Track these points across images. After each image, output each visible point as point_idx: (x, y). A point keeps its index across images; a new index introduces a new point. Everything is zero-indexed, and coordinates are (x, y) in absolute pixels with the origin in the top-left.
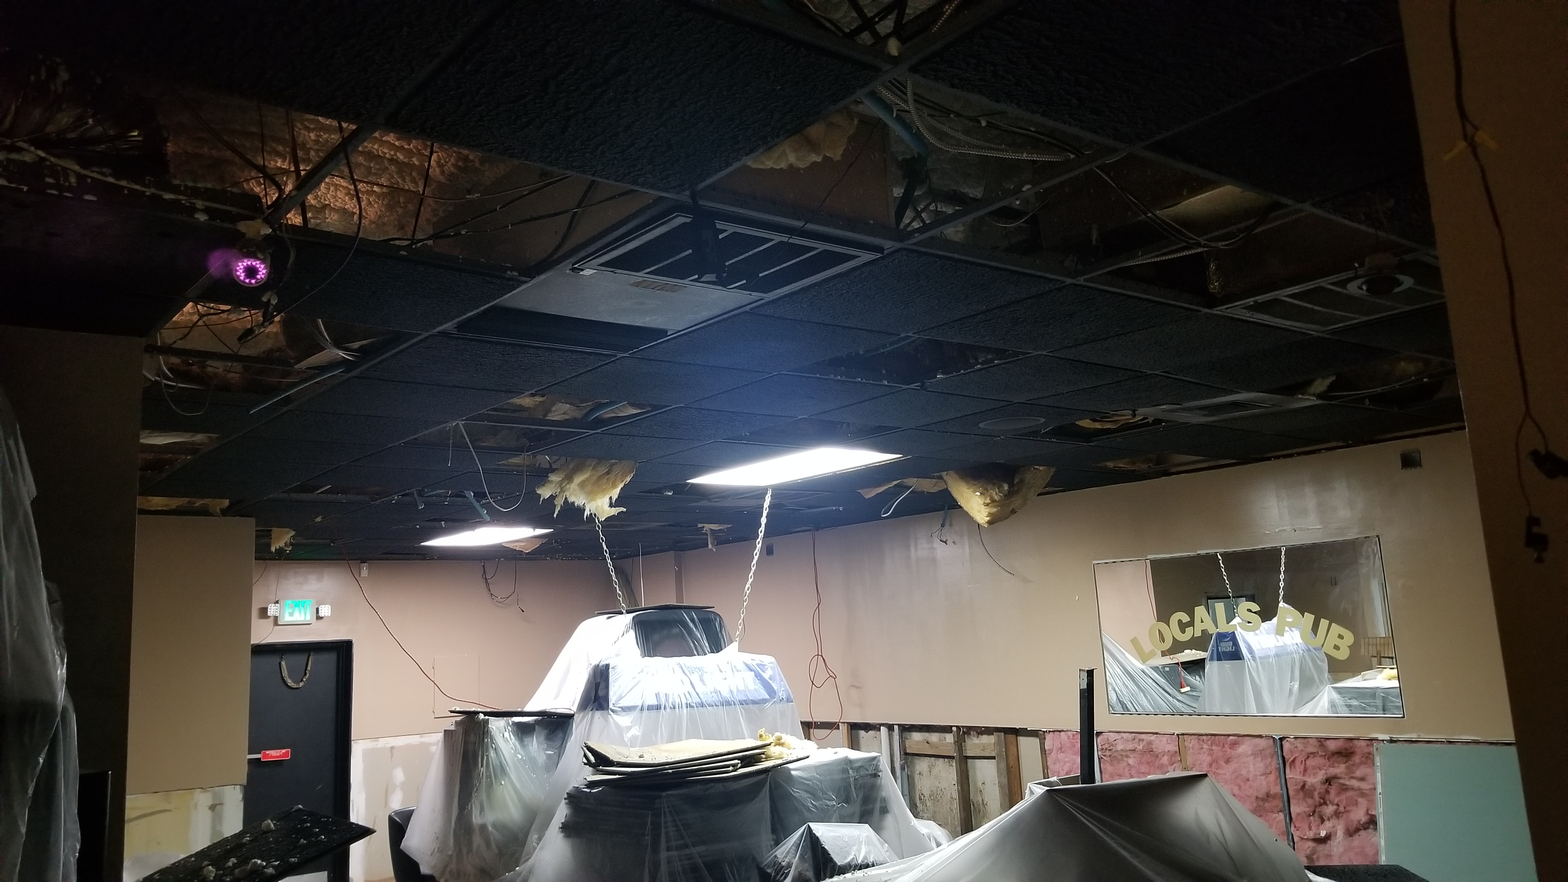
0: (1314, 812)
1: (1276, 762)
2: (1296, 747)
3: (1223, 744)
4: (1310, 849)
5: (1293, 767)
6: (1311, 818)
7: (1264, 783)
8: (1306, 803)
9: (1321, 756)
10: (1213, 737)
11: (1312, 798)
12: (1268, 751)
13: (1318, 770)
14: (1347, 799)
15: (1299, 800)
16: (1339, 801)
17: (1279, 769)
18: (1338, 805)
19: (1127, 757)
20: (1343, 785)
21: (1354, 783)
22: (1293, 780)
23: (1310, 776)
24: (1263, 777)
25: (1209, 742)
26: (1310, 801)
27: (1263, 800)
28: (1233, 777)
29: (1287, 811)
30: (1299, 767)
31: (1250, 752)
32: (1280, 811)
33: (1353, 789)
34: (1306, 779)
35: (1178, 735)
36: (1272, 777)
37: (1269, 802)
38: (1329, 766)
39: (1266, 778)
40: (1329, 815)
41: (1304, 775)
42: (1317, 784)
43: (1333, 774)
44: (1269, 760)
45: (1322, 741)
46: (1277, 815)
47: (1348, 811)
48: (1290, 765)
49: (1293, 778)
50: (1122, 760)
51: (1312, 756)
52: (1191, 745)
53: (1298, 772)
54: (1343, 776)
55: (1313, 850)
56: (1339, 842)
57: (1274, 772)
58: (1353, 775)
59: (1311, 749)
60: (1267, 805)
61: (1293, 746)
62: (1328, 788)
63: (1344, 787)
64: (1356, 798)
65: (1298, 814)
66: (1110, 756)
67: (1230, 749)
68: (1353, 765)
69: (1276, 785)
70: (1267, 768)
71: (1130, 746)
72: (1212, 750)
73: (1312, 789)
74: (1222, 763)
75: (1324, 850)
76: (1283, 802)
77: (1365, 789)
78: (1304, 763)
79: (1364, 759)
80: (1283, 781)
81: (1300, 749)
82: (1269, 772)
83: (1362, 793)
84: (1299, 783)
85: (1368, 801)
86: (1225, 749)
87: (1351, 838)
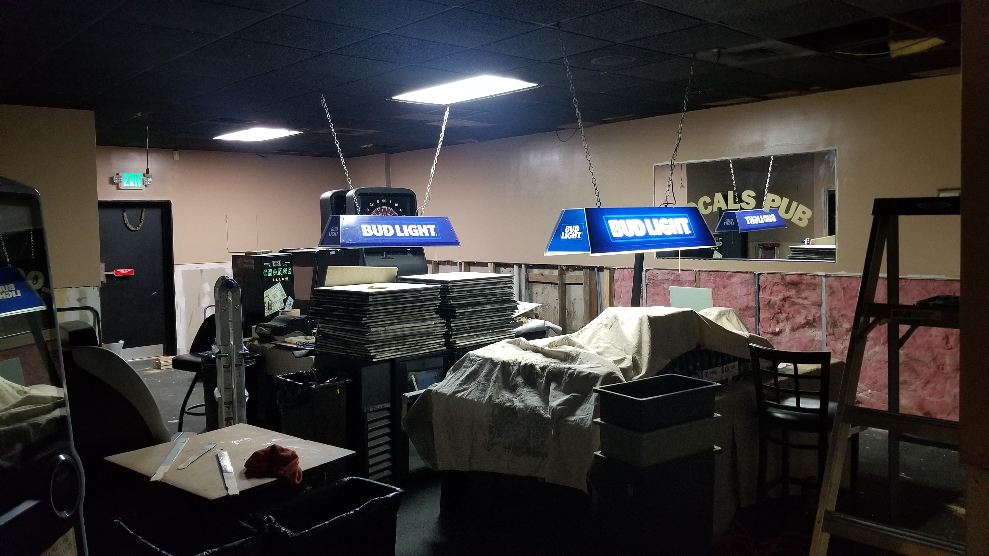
0: (773, 318)
1: (754, 288)
3: (723, 277)
5: (764, 291)
6: (772, 321)
7: (746, 300)
8: (770, 312)
9: (782, 285)
10: (717, 273)
11: (774, 309)
12: (750, 282)
13: (779, 293)
14: (794, 310)
15: (765, 310)
16: (790, 311)
17: (755, 292)
18: (789, 314)
19: (663, 283)
20: (793, 301)
21: (800, 301)
22: (763, 299)
23: (774, 296)
24: (745, 297)
25: (715, 276)
26: (772, 311)
27: (744, 310)
28: (727, 296)
29: (757, 317)
30: (768, 291)
31: (739, 282)
32: (753, 317)
33: (799, 304)
34: (770, 298)
35: (696, 271)
36: (751, 297)
37: (747, 311)
38: (786, 291)
39: (747, 297)
40: (783, 320)
41: (770, 296)
42: (777, 301)
43: (788, 295)
44: (750, 287)
45: (783, 276)
46: (750, 319)
47: (794, 317)
48: (763, 289)
49: (763, 297)
50: (660, 285)
51: (777, 285)
52: (703, 278)
53: (767, 294)
54: (794, 296)
55: (770, 339)
56: (787, 335)
57: (752, 293)
58: (800, 296)
59: (776, 280)
60: (745, 313)
61: (766, 279)
62: (783, 304)
63: (794, 303)
64: (801, 309)
65: (764, 318)
66: (653, 283)
67: (727, 279)
68: (801, 290)
69: (753, 301)
70: (748, 291)
71: (666, 277)
72: (716, 280)
74: (721, 288)
75: (777, 339)
76: (756, 311)
77: (806, 305)
78: (771, 288)
79: (808, 287)
80: (757, 299)
81: (769, 280)
82: (749, 294)
83: (804, 307)
84: (767, 300)
85: (807, 311)
86: (724, 280)
87: (794, 333)
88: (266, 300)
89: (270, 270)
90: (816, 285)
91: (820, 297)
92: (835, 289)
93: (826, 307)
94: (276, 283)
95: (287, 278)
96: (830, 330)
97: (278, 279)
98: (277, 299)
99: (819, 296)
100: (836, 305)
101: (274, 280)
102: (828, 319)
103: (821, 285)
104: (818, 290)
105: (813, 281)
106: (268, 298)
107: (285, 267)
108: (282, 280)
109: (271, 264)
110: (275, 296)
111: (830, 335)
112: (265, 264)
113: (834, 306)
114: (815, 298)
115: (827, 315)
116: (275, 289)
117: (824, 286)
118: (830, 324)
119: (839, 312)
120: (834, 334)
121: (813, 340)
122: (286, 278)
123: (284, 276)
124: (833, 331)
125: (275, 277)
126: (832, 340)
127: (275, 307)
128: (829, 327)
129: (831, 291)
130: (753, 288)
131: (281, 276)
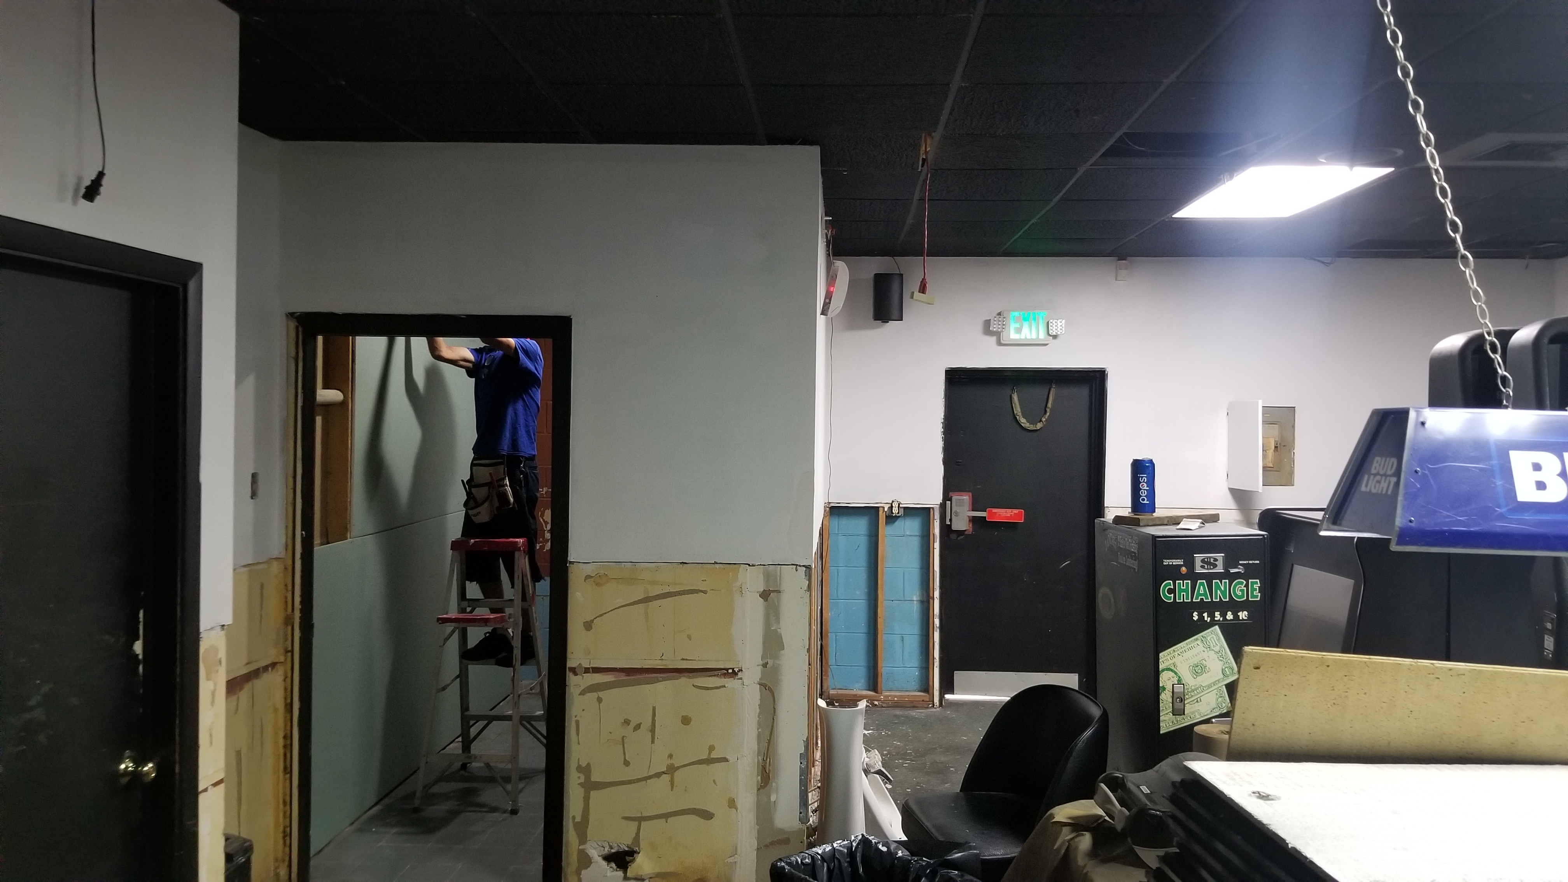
88: (1166, 680)
89: (1184, 585)
94: (1202, 627)
95: (1243, 615)
97: (1212, 616)
98: (1204, 680)
101: (1196, 618)
106: (1171, 674)
107: (1238, 576)
108: (1225, 619)
109: (1190, 564)
110: (1199, 669)
112: (1166, 562)
116: (1201, 648)
122: (1240, 614)
123: (1234, 606)
125: (1202, 606)
127: (1196, 707)
131: (1223, 607)
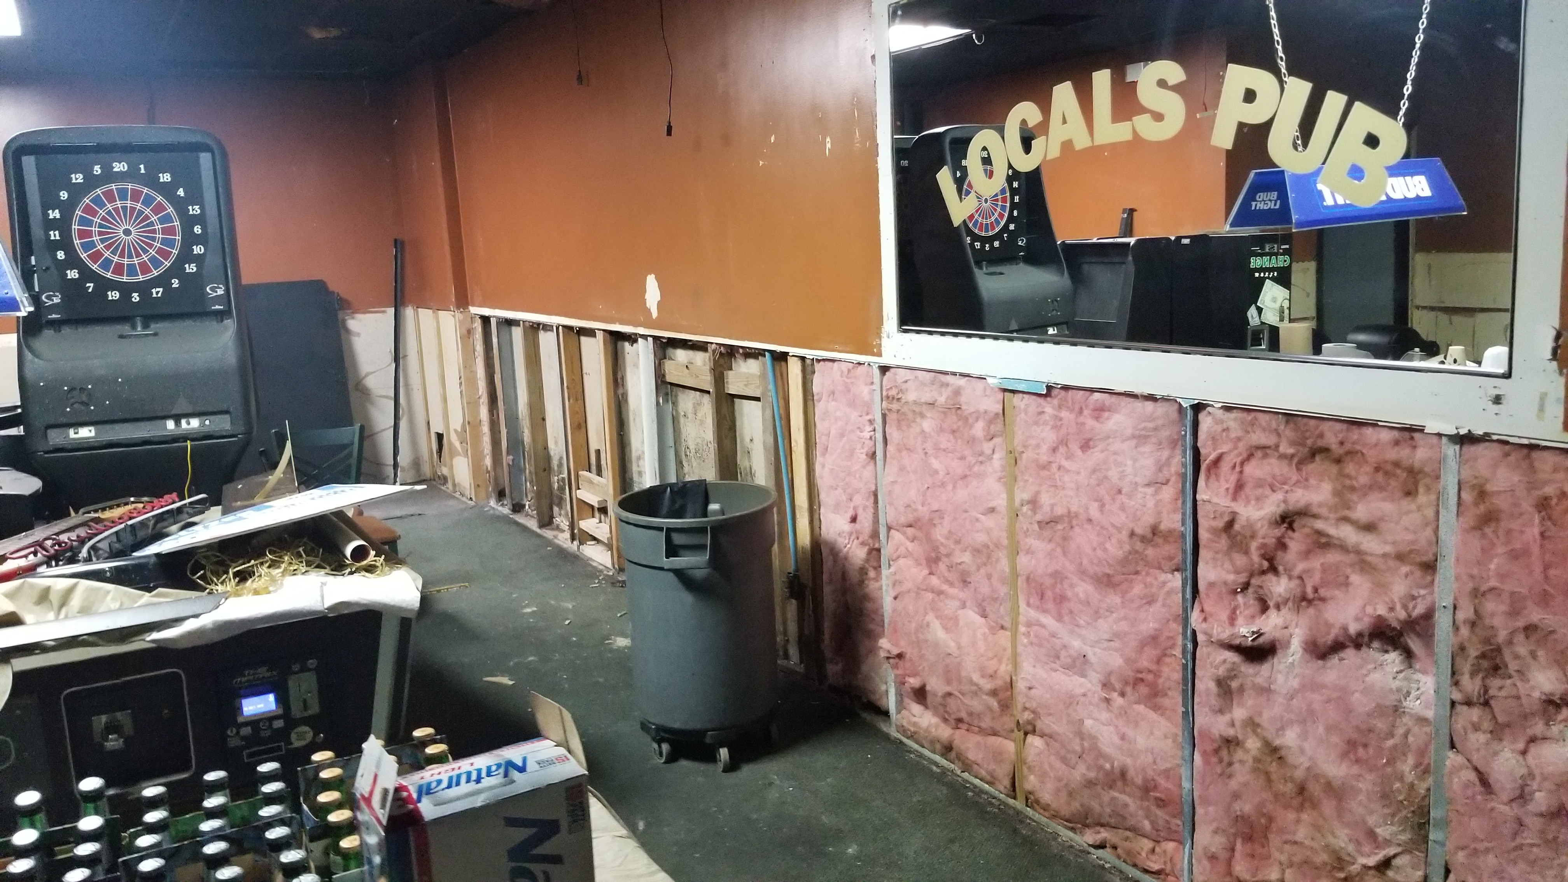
0: (1246, 587)
1: (1180, 461)
2: (1227, 430)
3: (1081, 408)
4: (1228, 666)
5: (1213, 477)
6: (1240, 598)
7: (1151, 504)
8: (1233, 564)
9: (1282, 457)
11: (1247, 553)
12: (1165, 433)
13: (1268, 491)
14: (1325, 570)
15: (1217, 553)
16: (1306, 571)
17: (1184, 475)
18: (1300, 578)
19: (922, 416)
20: (1319, 533)
21: (1347, 534)
22: (1208, 507)
23: (1248, 501)
24: (1150, 490)
25: (1055, 402)
26: (1240, 560)
27: (1143, 539)
28: (1093, 482)
29: (1189, 574)
30: (1227, 478)
31: (1129, 432)
32: (1177, 570)
33: (1343, 547)
34: (1240, 506)
36: (1168, 493)
37: (1156, 546)
39: (1157, 492)
40: (1279, 599)
41: (1234, 499)
42: (1259, 525)
43: (1302, 504)
44: (1166, 453)
46: (1169, 576)
47: (1323, 600)
48: (1209, 470)
49: (1211, 502)
50: (914, 421)
51: (1259, 454)
52: (1023, 406)
53: (1223, 489)
54: (1324, 511)
55: (1233, 670)
56: (1292, 664)
57: (1173, 479)
58: (1347, 513)
59: (1259, 437)
60: (1150, 552)
61: (1219, 428)
62: (1283, 537)
63: (1323, 540)
64: (1349, 571)
65: (1213, 584)
66: (898, 411)
67: (1091, 421)
68: (1353, 489)
69: (1175, 511)
70: (1160, 470)
71: (927, 397)
72: (1061, 419)
73: (1248, 534)
74: (1075, 447)
75: (1255, 675)
76: (1184, 552)
77: (1371, 555)
78: (1238, 469)
79: (1380, 477)
80: (1189, 505)
81: (1233, 435)
82: (1164, 482)
83: (1364, 564)
84: (1222, 515)
85: (1374, 583)
86: (1081, 419)
87: (1320, 662)
90: (1414, 473)
91: (1429, 532)
92: (1502, 503)
93: (1458, 578)
96: (1471, 685)
99: (1427, 525)
100: (1502, 577)
102: (1465, 631)
103: (1438, 477)
104: (1422, 498)
105: (1403, 453)
111: (1469, 703)
113: (1493, 583)
114: (1407, 529)
115: (1461, 616)
117: (1450, 481)
118: (1471, 660)
119: (1514, 612)
120: (1486, 704)
121: (1397, 710)
124: (1486, 692)
126: (1476, 728)
128: (1466, 668)
129: (1482, 508)
130: (1177, 459)
